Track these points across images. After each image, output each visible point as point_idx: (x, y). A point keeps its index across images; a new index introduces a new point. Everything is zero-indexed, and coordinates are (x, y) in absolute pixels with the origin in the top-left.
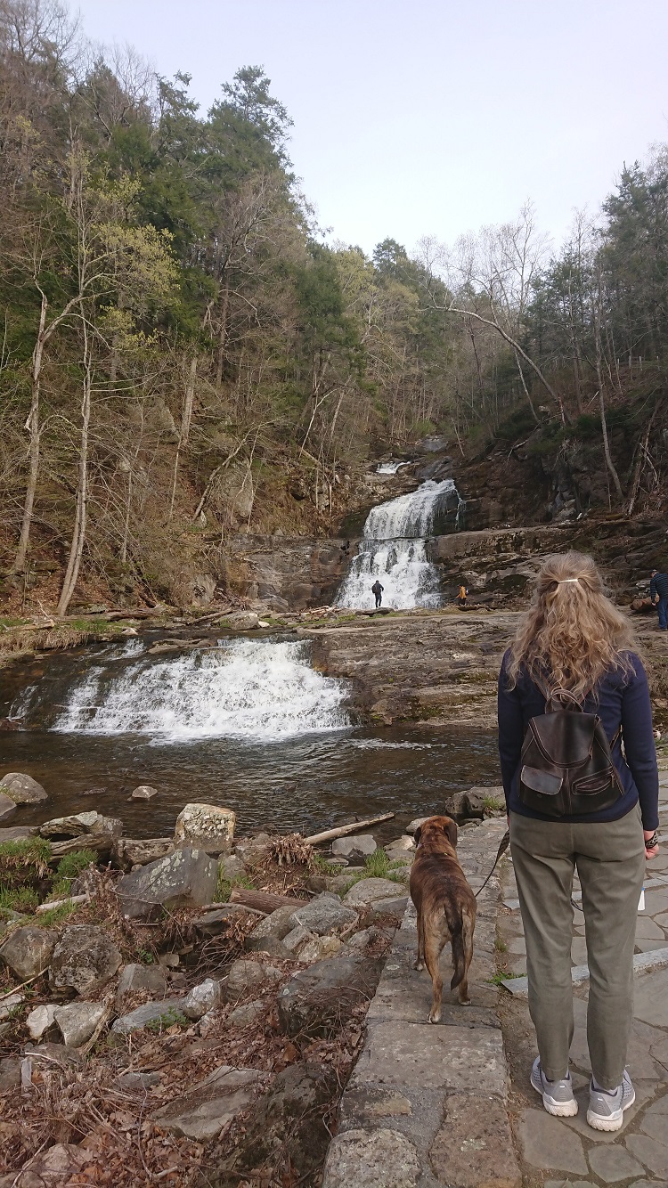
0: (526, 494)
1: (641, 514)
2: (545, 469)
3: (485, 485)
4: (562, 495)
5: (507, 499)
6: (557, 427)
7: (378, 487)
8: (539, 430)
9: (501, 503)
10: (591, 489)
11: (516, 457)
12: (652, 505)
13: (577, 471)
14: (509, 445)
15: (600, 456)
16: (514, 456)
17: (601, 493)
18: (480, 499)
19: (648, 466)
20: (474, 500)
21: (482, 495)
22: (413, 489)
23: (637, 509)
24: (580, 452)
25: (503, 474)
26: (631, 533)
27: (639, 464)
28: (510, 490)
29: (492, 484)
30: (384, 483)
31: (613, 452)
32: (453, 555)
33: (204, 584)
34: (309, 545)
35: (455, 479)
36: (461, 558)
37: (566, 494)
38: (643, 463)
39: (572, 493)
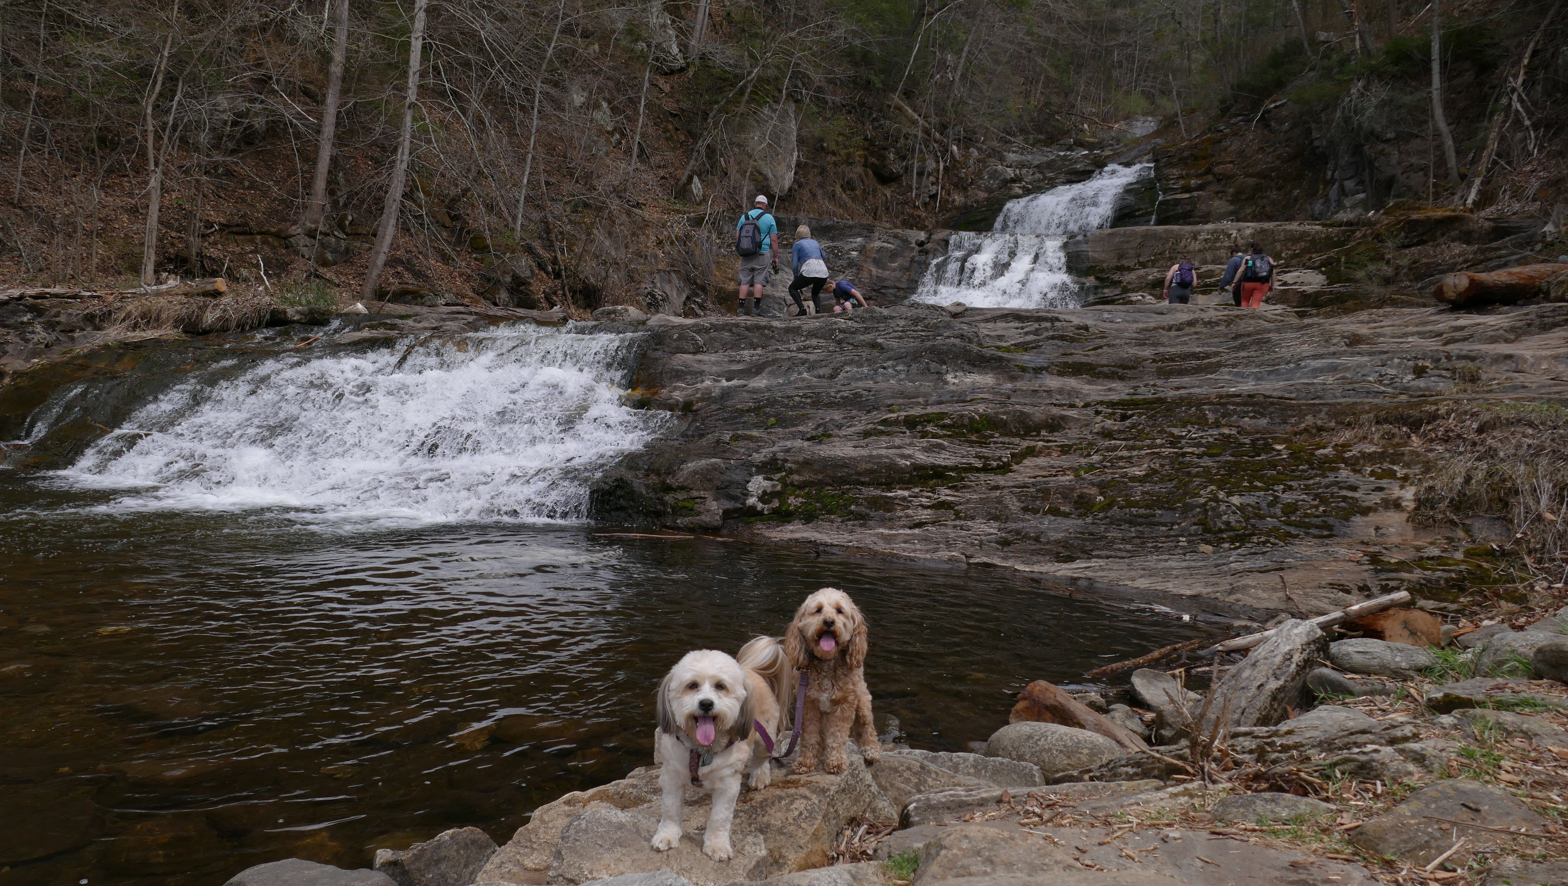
0: (1279, 189)
1: (1493, 208)
2: (1316, 143)
3: (1208, 171)
4: (1342, 188)
5: (1244, 197)
6: (1343, 62)
7: (1024, 171)
8: (1312, 74)
9: (1232, 202)
10: (1399, 171)
11: (1267, 126)
12: (1517, 194)
13: (1374, 136)
14: (1256, 105)
15: (1421, 115)
16: (1264, 121)
17: (1416, 179)
18: (1195, 194)
19: (1518, 122)
20: (1187, 196)
21: (1200, 188)
22: (1083, 176)
23: (1486, 199)
24: (1383, 104)
25: (1241, 153)
26: (1467, 237)
27: (1498, 118)
28: (1251, 181)
29: (1218, 169)
30: (1038, 166)
31: (1448, 105)
32: (1114, 263)
33: (667, 289)
34: (860, 235)
35: (1156, 161)
36: (1129, 269)
37: (1349, 184)
38: (1507, 117)
39: (1361, 182)
